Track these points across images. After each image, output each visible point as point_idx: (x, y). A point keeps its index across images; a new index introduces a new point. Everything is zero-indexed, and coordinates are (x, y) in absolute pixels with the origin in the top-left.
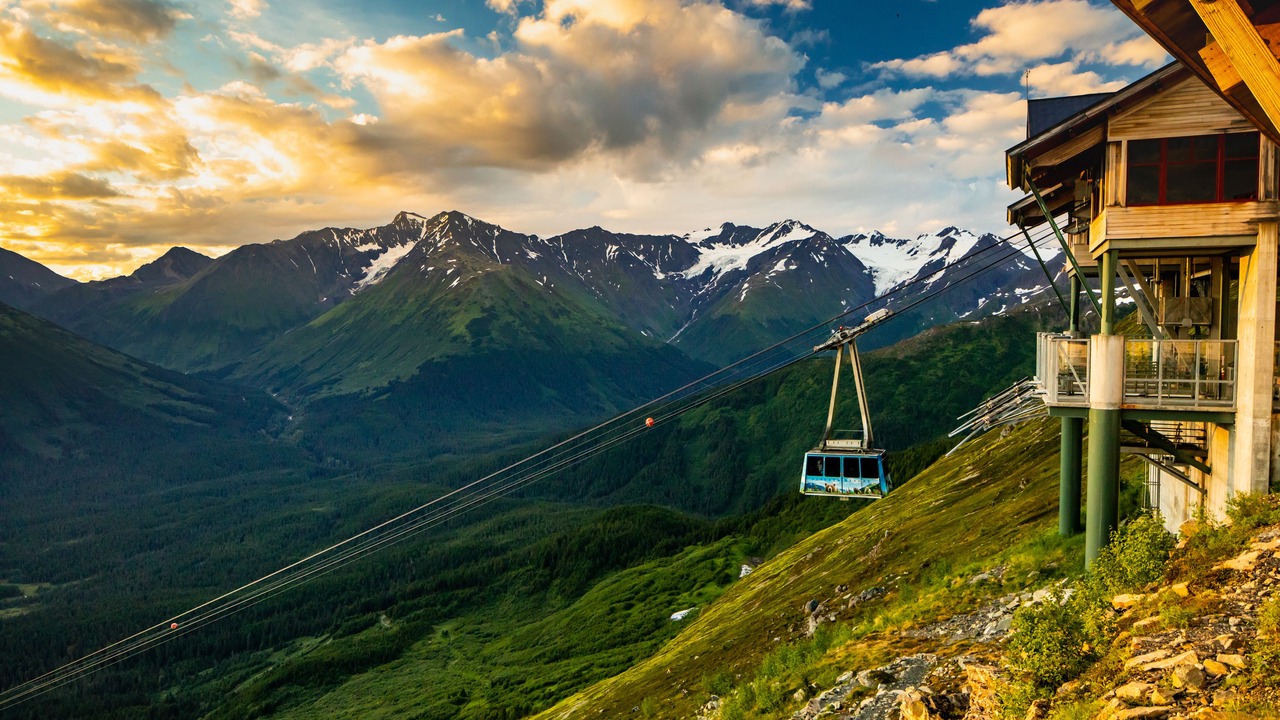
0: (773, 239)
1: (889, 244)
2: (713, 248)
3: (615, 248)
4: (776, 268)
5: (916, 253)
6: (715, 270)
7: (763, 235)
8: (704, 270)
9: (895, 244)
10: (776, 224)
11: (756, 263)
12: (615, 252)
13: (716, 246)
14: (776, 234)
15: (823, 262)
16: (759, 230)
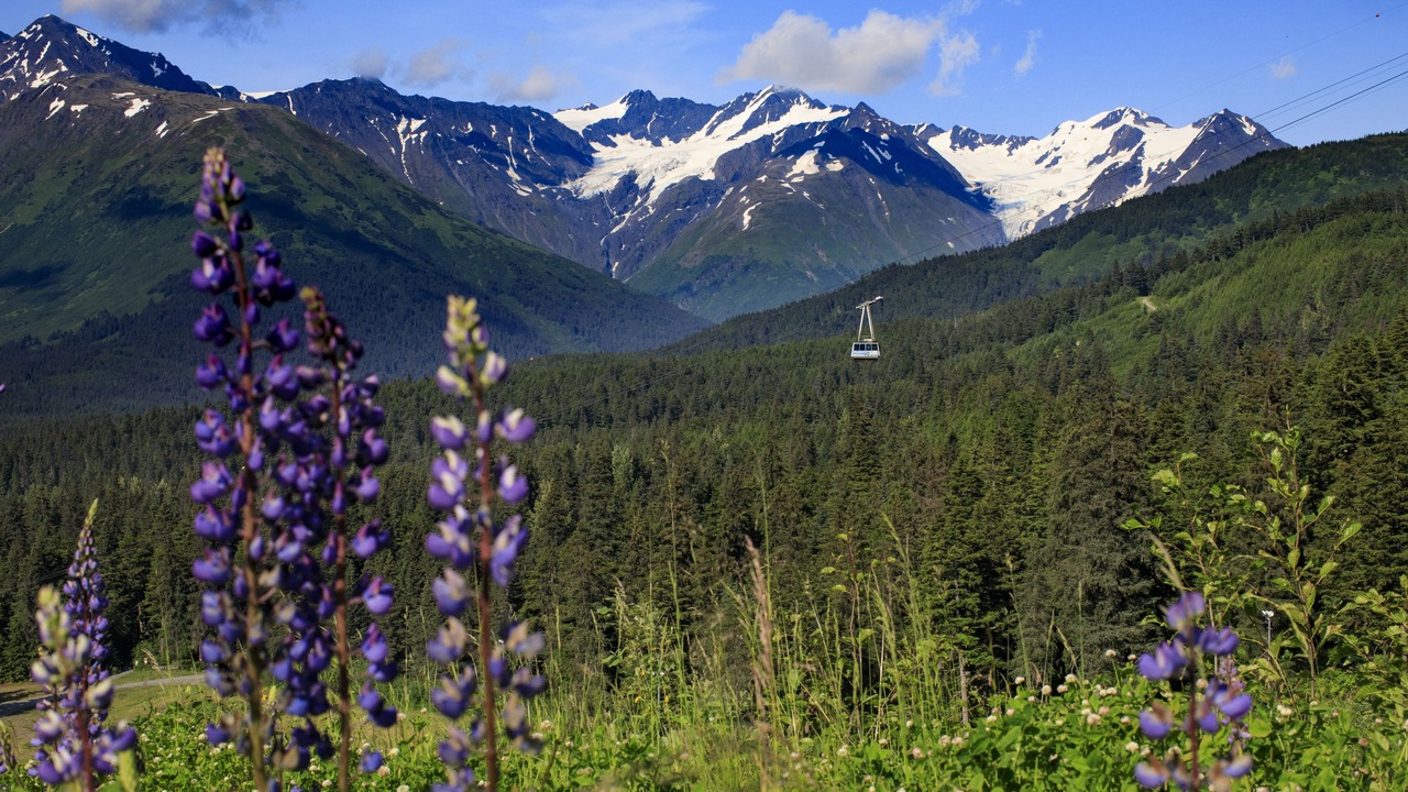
0: (749, 126)
1: (990, 147)
2: (614, 145)
3: (416, 124)
4: (797, 169)
5: (1055, 161)
6: (641, 182)
7: (721, 120)
8: (615, 181)
9: (1005, 146)
10: (750, 96)
11: (734, 166)
12: (419, 131)
13: (618, 139)
14: (755, 114)
15: (892, 162)
16: (710, 109)
